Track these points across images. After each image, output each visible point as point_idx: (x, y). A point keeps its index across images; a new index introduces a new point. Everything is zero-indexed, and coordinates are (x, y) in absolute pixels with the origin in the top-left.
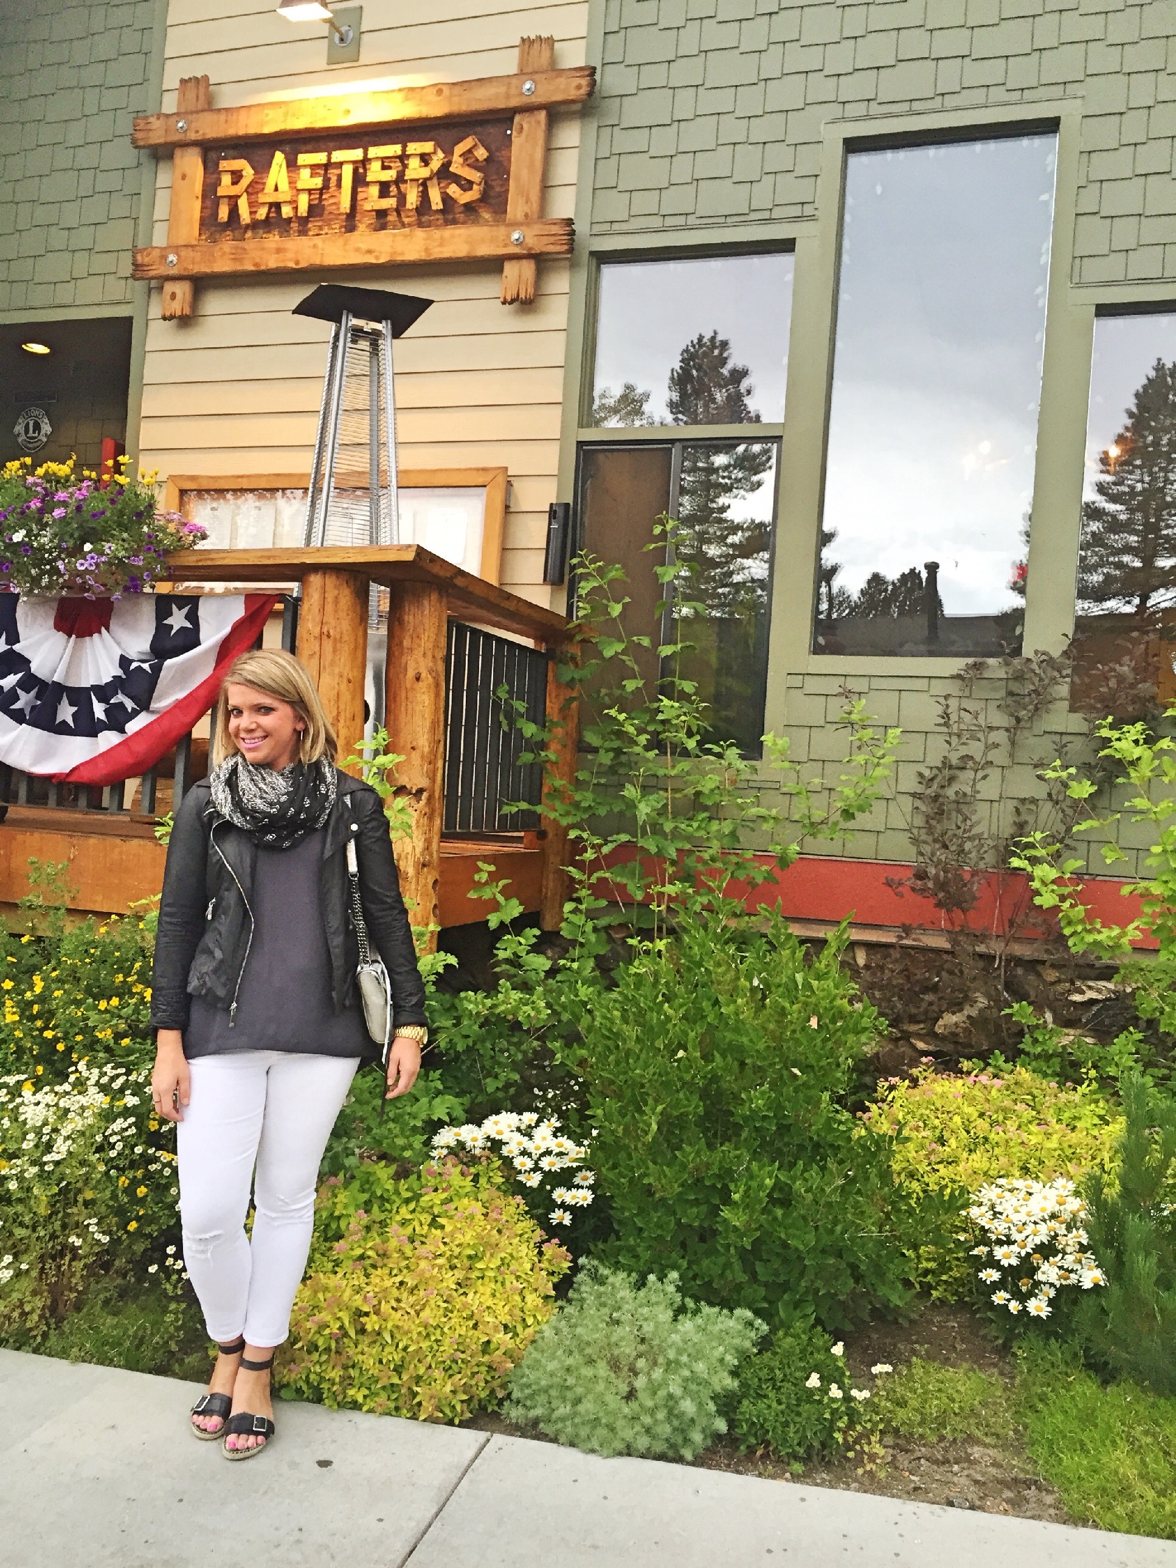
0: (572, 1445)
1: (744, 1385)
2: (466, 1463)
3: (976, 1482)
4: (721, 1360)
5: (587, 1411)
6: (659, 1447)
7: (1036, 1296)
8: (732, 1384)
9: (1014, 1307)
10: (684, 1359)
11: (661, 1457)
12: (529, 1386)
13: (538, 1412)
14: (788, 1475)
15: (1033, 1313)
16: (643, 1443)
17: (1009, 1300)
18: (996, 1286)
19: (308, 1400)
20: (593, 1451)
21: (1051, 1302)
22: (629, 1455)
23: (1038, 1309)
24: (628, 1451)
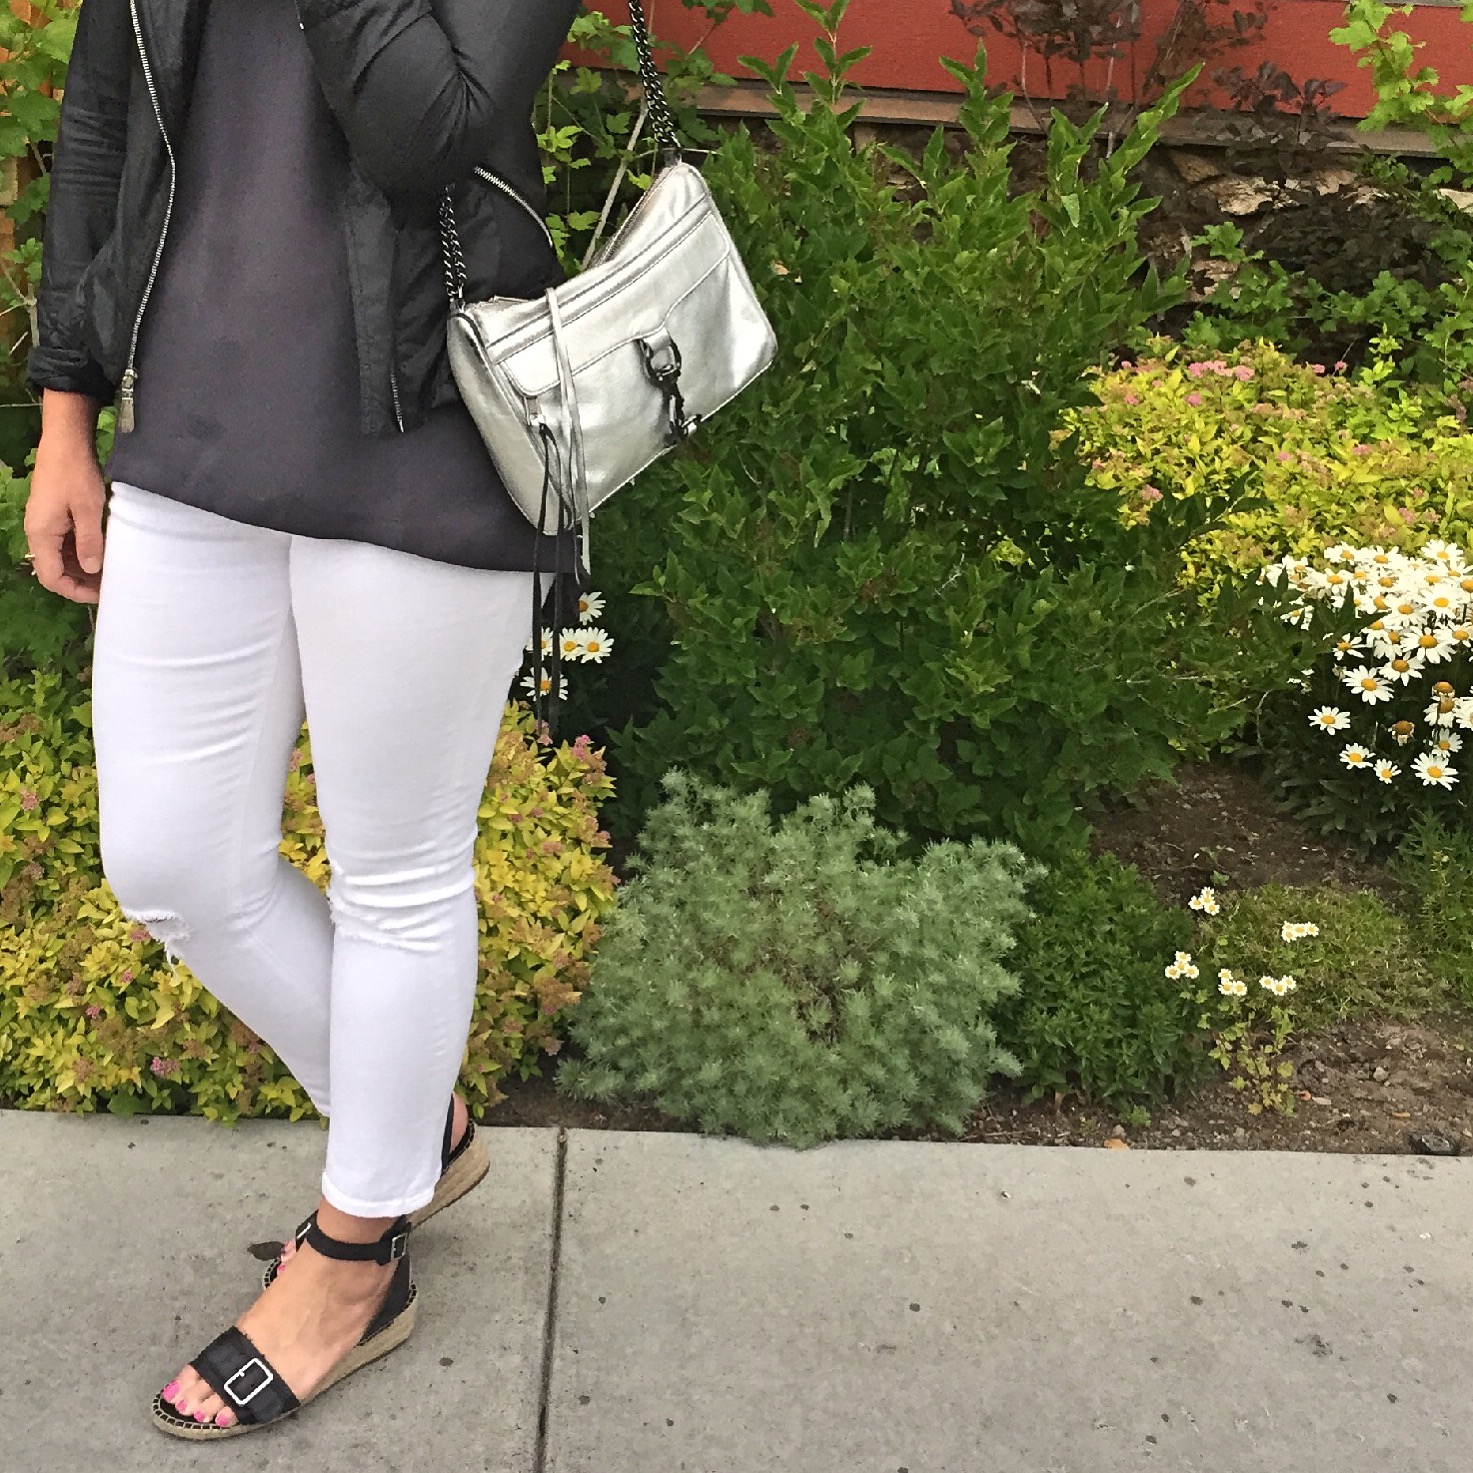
0: (729, 1131)
1: (1028, 981)
2: (549, 1202)
3: (1418, 1091)
4: (986, 945)
5: (759, 1070)
6: (900, 1116)
7: (1428, 751)
8: (1011, 983)
9: (1385, 770)
10: (930, 952)
11: (906, 1134)
12: (623, 1030)
13: (651, 1079)
14: (1119, 1129)
15: (1428, 779)
16: (869, 1113)
17: (1373, 760)
18: (1343, 738)
19: (161, 1111)
20: (776, 1140)
21: (1454, 761)
22: (841, 1137)
23: (1432, 772)
24: (844, 1131)
